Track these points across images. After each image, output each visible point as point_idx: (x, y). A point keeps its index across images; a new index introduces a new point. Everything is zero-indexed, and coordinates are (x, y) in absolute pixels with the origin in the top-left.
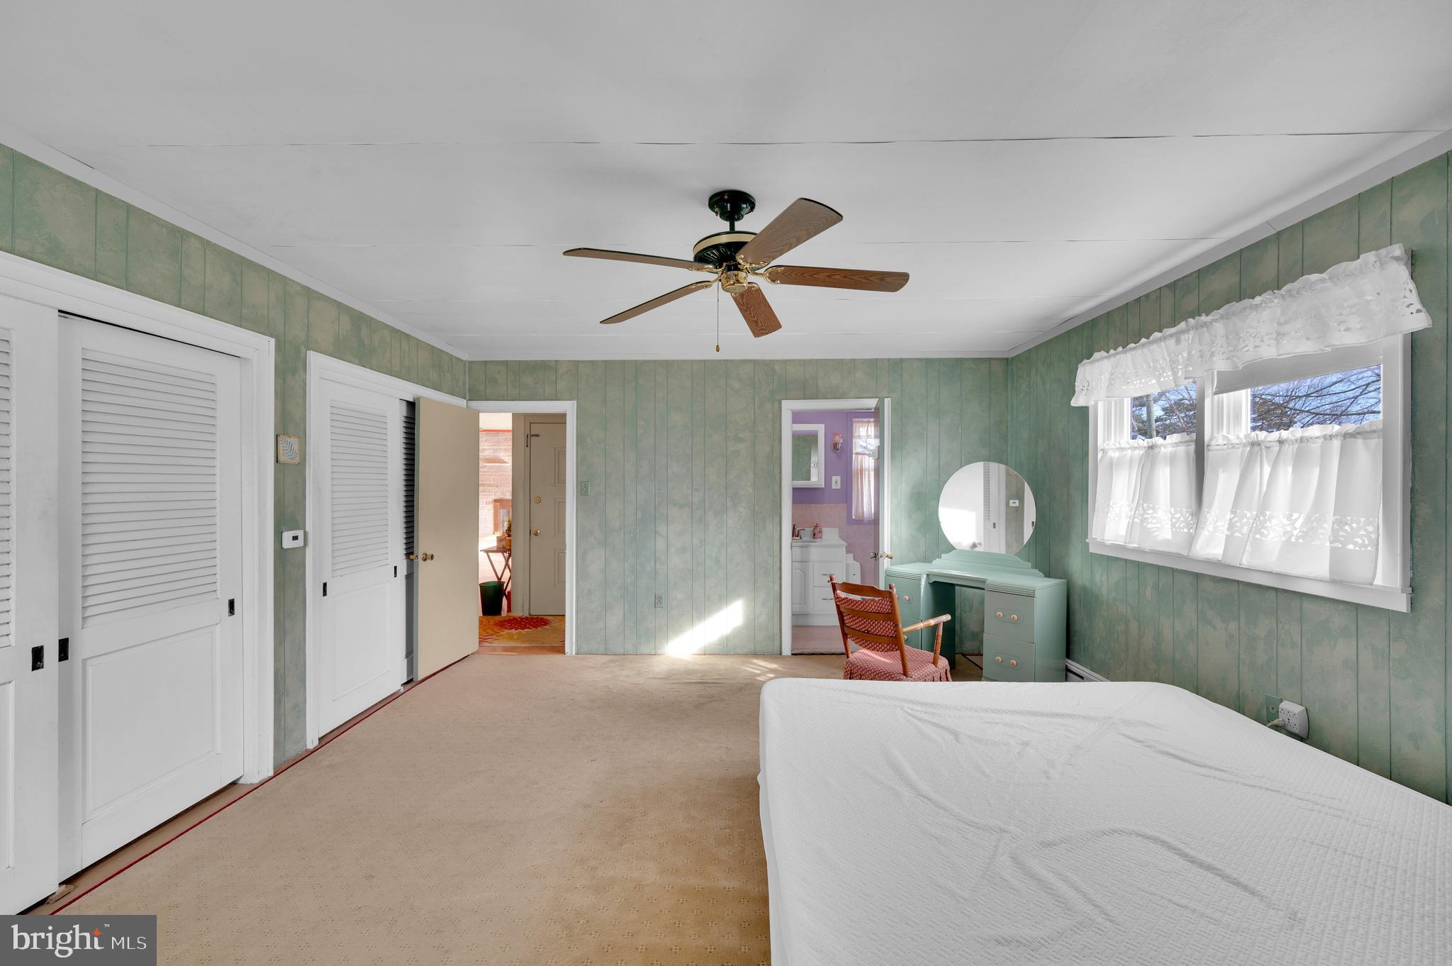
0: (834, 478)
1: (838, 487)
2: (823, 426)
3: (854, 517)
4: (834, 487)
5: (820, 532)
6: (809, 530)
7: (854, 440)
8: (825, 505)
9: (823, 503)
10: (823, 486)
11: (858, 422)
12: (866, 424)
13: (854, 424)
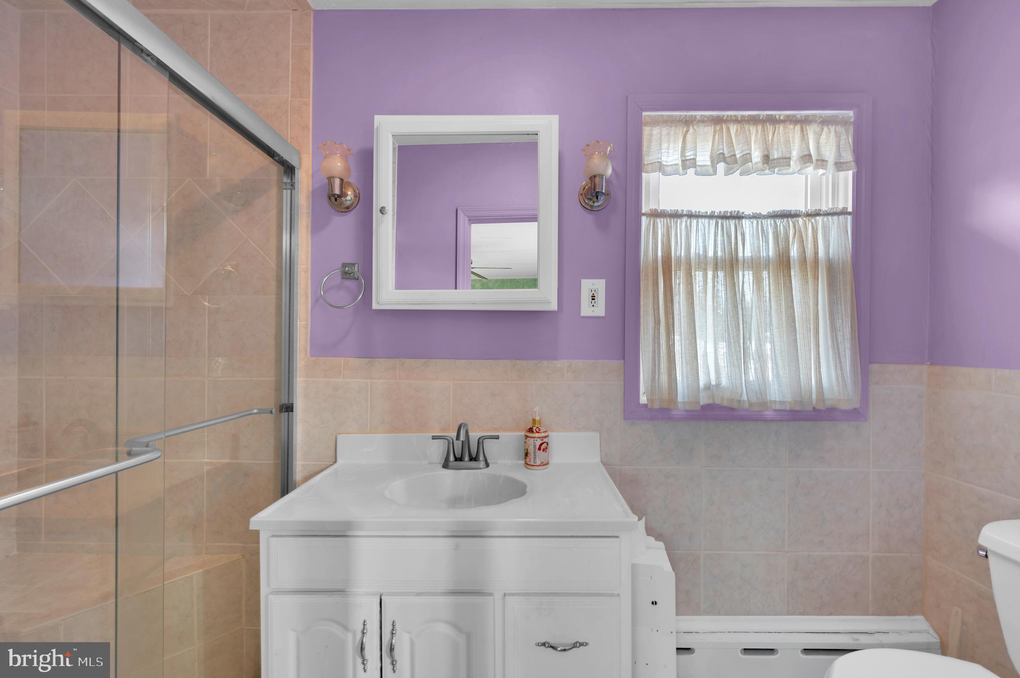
0: (588, 285)
1: (600, 310)
2: (554, 120)
3: (643, 399)
4: (586, 310)
5: (543, 447)
6: (511, 438)
7: (644, 175)
8: (559, 364)
9: (555, 358)
10: (554, 307)
11: (655, 122)
12: (681, 130)
13: (646, 130)
